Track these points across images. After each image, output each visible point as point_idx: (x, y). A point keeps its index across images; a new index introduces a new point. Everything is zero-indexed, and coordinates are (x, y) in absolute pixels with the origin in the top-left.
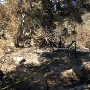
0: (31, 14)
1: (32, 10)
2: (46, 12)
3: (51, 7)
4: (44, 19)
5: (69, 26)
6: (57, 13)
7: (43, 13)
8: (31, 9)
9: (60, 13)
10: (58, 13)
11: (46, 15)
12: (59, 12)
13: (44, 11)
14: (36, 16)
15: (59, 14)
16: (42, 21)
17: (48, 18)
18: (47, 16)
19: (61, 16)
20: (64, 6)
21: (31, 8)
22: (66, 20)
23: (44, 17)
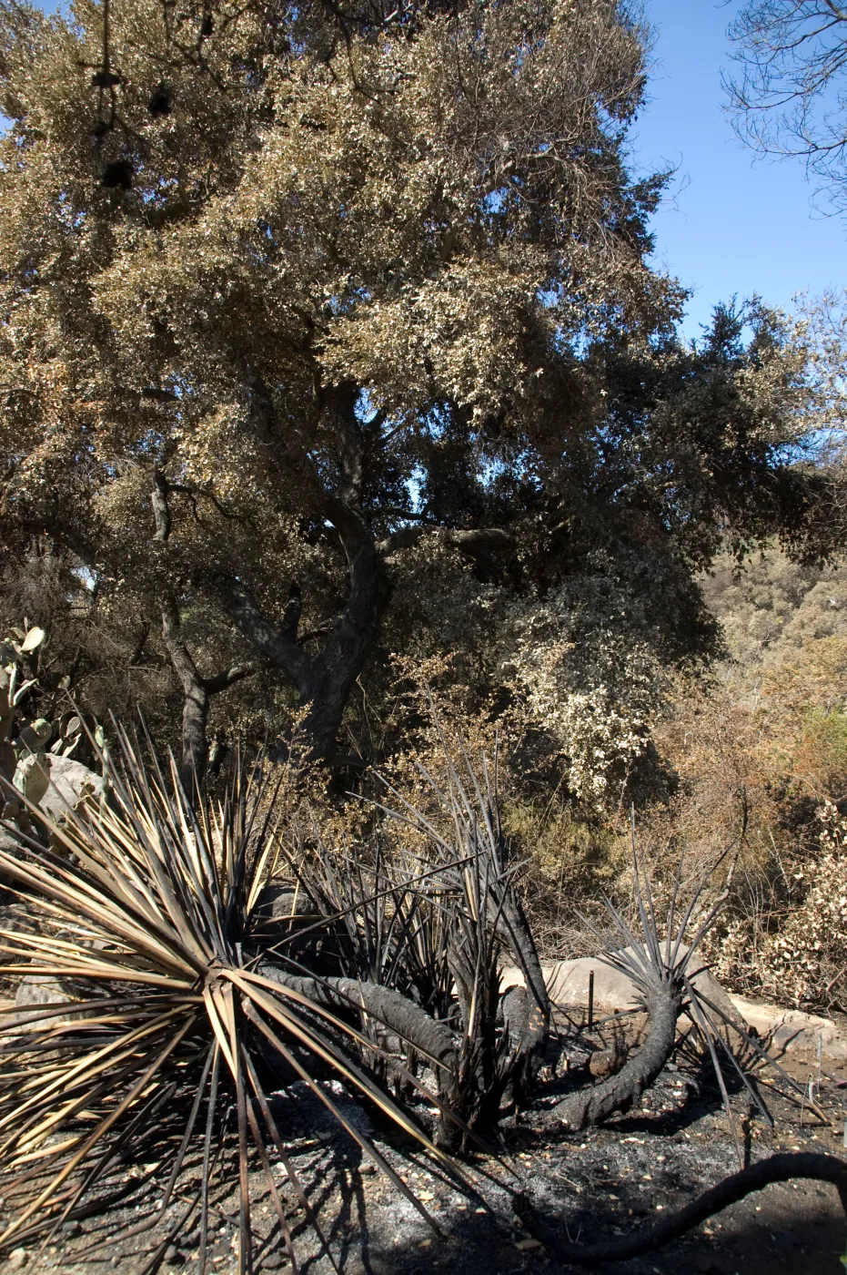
0: (140, 559)
1: (167, 513)
2: (312, 541)
3: (366, 477)
4: (293, 616)
5: (578, 700)
6: (432, 542)
7: (282, 544)
8: (157, 505)
9: (466, 547)
10: (449, 543)
11: (311, 567)
12: (460, 535)
13: (290, 528)
14: (196, 584)
15: (456, 557)
16: (262, 638)
17: (340, 605)
18: (325, 581)
19: (480, 575)
20: (505, 480)
21: (165, 497)
22: (543, 633)
23: (294, 591)
